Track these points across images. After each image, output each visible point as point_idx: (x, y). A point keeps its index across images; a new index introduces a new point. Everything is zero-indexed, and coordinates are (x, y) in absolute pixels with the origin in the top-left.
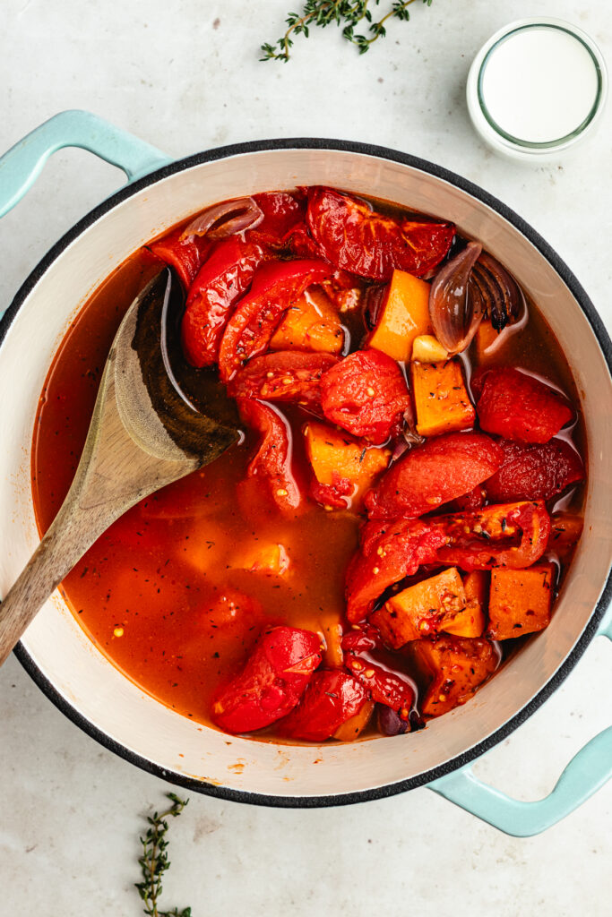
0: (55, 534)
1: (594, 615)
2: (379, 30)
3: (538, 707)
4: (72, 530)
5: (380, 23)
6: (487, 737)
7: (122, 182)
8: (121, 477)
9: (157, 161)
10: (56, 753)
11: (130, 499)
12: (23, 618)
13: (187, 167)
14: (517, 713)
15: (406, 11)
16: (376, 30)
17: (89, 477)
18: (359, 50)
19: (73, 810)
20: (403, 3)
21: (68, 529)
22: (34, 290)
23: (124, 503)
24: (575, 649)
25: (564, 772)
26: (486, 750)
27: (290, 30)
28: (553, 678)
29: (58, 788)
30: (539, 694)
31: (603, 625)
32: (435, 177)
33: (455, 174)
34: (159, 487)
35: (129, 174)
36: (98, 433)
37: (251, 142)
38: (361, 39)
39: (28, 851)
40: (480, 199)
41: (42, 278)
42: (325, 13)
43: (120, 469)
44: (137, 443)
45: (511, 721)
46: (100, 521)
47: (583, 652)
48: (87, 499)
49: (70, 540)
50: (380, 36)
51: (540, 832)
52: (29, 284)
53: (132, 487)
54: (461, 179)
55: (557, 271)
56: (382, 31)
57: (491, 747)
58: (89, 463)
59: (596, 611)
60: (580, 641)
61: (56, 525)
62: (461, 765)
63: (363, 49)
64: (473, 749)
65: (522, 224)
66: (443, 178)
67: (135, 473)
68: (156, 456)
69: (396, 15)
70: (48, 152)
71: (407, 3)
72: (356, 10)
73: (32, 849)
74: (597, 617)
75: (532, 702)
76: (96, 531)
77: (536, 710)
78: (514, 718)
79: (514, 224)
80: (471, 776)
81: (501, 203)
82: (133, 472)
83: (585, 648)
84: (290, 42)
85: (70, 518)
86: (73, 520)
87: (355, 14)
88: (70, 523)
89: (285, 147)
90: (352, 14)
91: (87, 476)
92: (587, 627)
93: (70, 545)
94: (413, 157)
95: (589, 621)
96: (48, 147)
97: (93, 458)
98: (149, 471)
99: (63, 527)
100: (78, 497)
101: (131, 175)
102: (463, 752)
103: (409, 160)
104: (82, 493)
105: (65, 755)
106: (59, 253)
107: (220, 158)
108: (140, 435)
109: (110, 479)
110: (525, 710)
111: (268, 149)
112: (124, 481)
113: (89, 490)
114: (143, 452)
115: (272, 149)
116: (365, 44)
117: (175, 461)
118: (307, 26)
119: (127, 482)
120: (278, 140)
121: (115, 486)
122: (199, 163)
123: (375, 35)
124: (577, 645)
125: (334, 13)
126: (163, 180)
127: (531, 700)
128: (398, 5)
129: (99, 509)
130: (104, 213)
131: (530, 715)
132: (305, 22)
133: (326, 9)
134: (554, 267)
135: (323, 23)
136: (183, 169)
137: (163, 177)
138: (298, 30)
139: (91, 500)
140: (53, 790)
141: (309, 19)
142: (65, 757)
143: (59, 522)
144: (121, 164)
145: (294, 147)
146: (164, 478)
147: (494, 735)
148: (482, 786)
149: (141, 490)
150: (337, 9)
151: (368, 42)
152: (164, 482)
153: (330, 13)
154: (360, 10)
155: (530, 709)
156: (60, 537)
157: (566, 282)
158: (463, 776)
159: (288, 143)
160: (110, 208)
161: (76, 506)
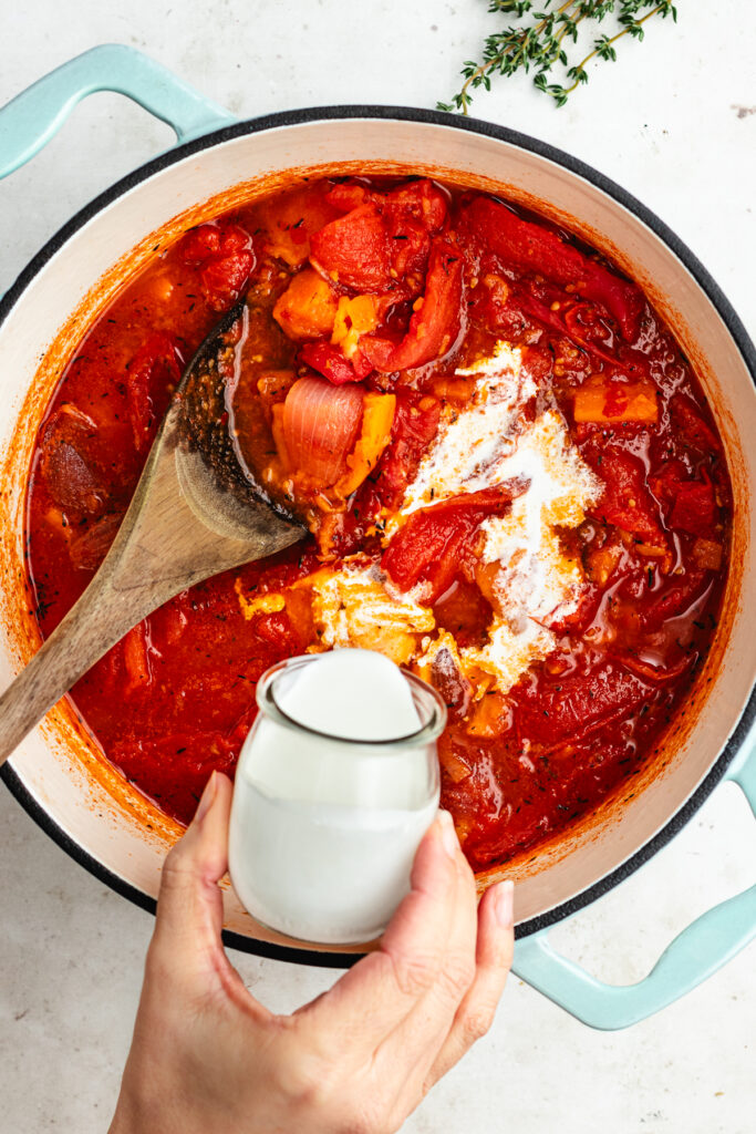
0: (77, 618)
1: (723, 754)
2: (578, 74)
3: (639, 865)
4: (100, 616)
5: (580, 67)
6: (571, 898)
7: (170, 142)
8: (170, 554)
9: (216, 119)
10: (49, 893)
11: (178, 583)
12: (24, 721)
13: (255, 130)
14: (613, 870)
15: (612, 50)
16: (575, 75)
17: (129, 551)
18: (556, 102)
19: (72, 964)
20: (607, 40)
21: (95, 613)
22: (43, 271)
23: (170, 587)
24: (695, 794)
25: (666, 952)
26: (568, 914)
27: (468, 82)
28: (663, 830)
29: (53, 937)
30: (644, 849)
31: (734, 767)
32: (571, 172)
33: (597, 172)
34: (216, 572)
35: (179, 133)
36: (148, 496)
37: (340, 107)
38: (556, 88)
39: (17, 1018)
40: (627, 206)
41: (56, 256)
42: (510, 59)
43: (170, 543)
44: (195, 512)
45: (604, 880)
46: (137, 608)
47: (704, 800)
48: (124, 578)
49: (96, 628)
50: (580, 82)
51: (628, 1026)
52: (38, 262)
53: (183, 568)
54: (604, 178)
55: (717, 307)
56: (583, 77)
57: (575, 911)
58: (131, 532)
59: (727, 749)
60: (702, 786)
61: (81, 606)
62: (535, 931)
63: (560, 100)
64: (552, 912)
65: (677, 244)
66: (582, 175)
67: (189, 552)
68: (218, 532)
69: (599, 55)
70: (78, 94)
71: (612, 40)
72: (547, 51)
73: (22, 1016)
74: (727, 756)
75: (632, 858)
76: (130, 620)
77: (637, 868)
78: (608, 877)
79: (667, 243)
80: (546, 945)
81: (652, 213)
82: (184, 549)
83: (708, 795)
84: (469, 98)
85: (99, 599)
86: (103, 603)
87: (547, 56)
88: (98, 606)
89: (382, 117)
90: (543, 56)
91: (128, 548)
92: (713, 769)
93: (95, 635)
94: (544, 144)
95: (715, 760)
96: (80, 89)
97: (137, 526)
98: (206, 550)
99: (88, 610)
100: (113, 574)
101: (182, 134)
102: (539, 915)
103: (540, 148)
104: (119, 570)
105: (61, 895)
106: (80, 226)
107: (298, 122)
108: (200, 502)
109: (155, 555)
110: (623, 867)
111: (359, 117)
112: (174, 559)
113: (128, 566)
114: (201, 526)
115: (366, 117)
116: (562, 96)
117: (241, 541)
118: (489, 76)
119: (177, 562)
120: (374, 107)
121: (161, 564)
122: (269, 127)
123: (574, 82)
124: (698, 790)
125: (521, 57)
126: (222, 144)
127: (631, 855)
128: (601, 42)
129: (138, 591)
130: (142, 179)
131: (628, 875)
132: (486, 71)
133: (511, 54)
134: (714, 303)
135: (508, 71)
136: (249, 132)
137: (222, 140)
138: (476, 82)
139: (129, 579)
140: (46, 940)
141: (490, 67)
142: (61, 898)
143: (85, 603)
144: (170, 118)
145: (394, 117)
146: (225, 561)
147: (580, 896)
148: (558, 960)
149: (193, 573)
150: (525, 52)
151: (566, 91)
152: (224, 566)
153: (517, 57)
154: (553, 51)
155: (630, 868)
156: (83, 623)
157: (727, 324)
158: (535, 945)
159: (387, 112)
160: (150, 174)
161: (109, 586)
